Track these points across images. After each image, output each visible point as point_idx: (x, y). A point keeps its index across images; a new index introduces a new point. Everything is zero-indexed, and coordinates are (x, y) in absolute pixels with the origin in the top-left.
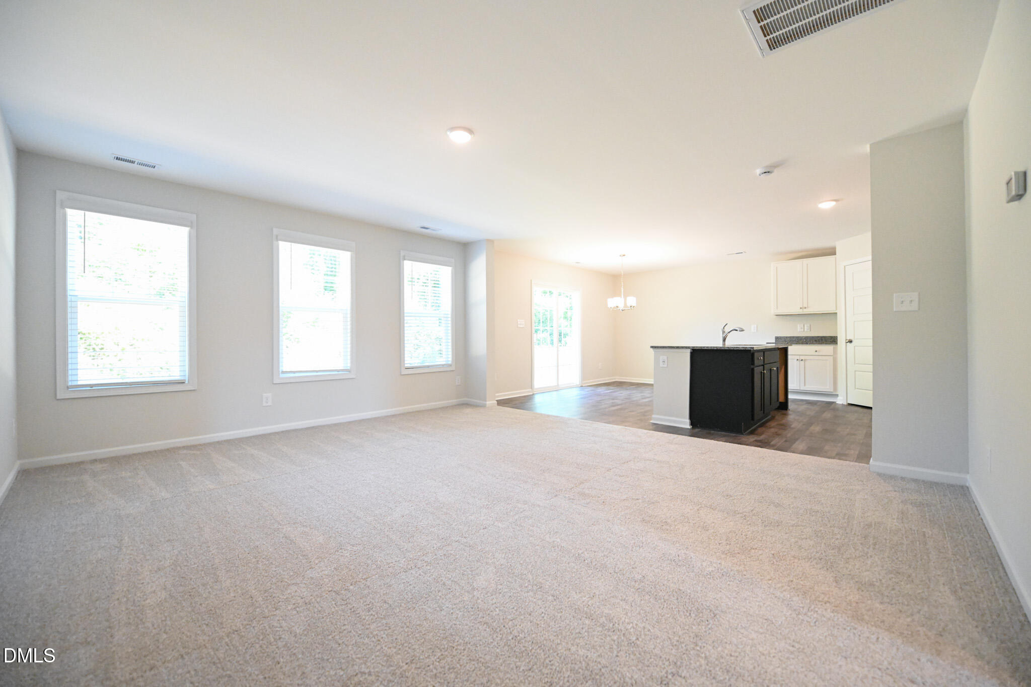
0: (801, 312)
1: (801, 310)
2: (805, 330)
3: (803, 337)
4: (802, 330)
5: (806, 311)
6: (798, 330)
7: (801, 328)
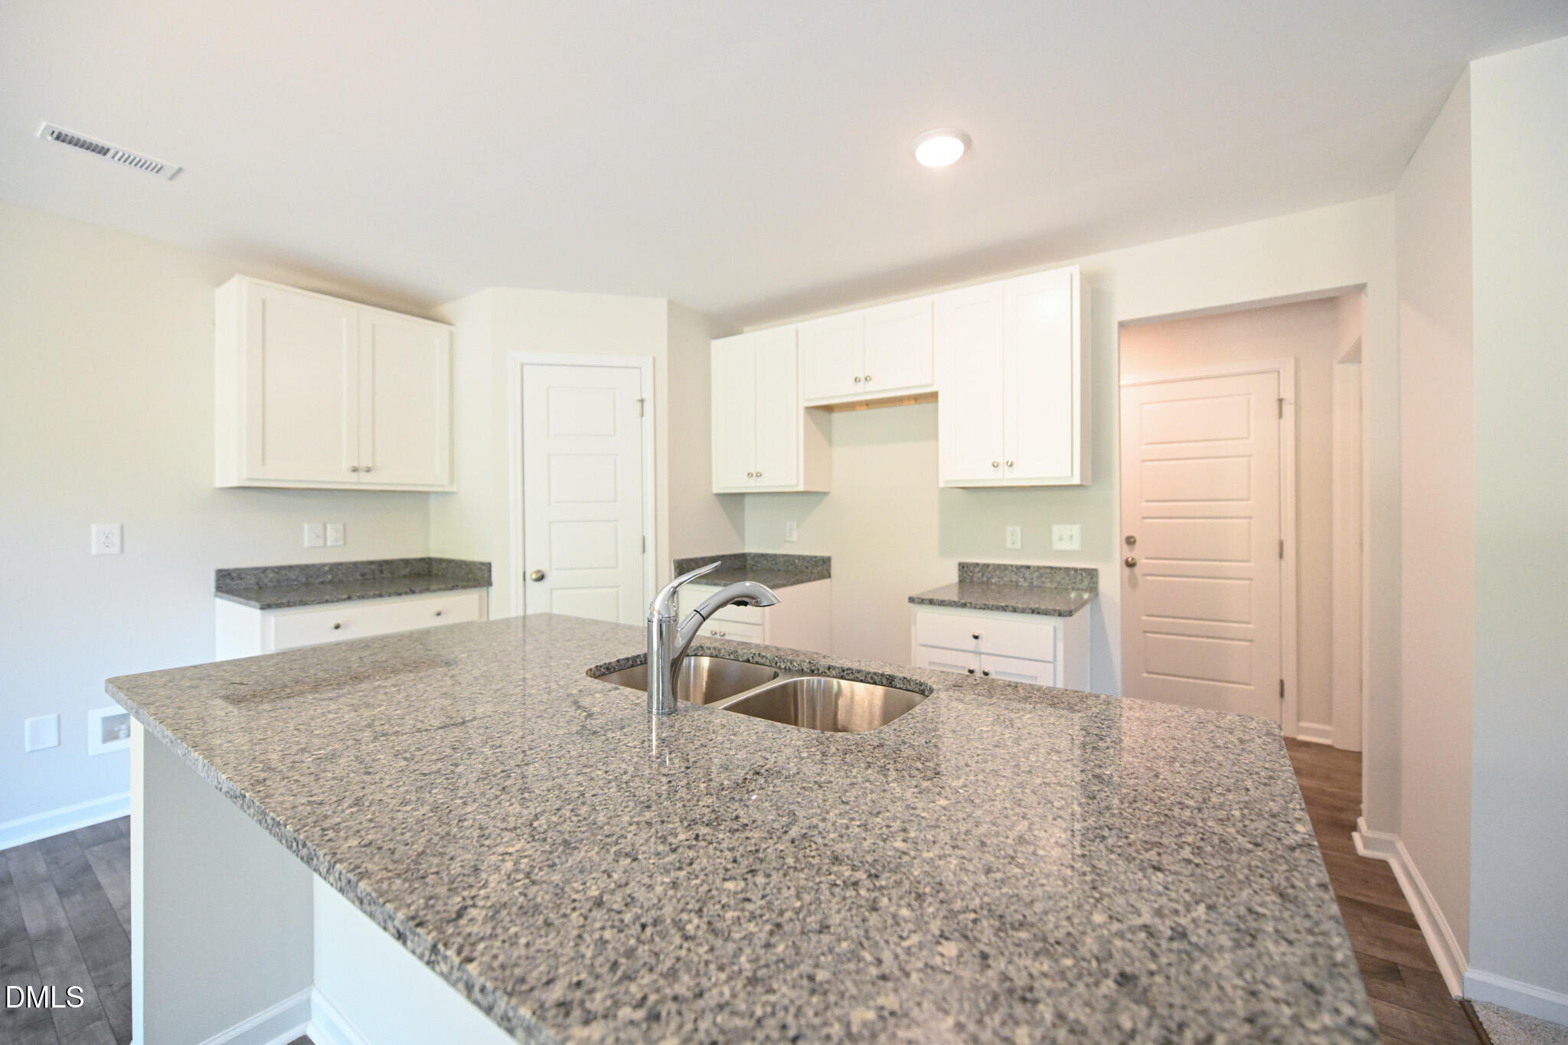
0: (350, 481)
1: (354, 477)
2: (329, 543)
3: (324, 565)
4: (320, 542)
5: (366, 482)
6: (306, 545)
7: (318, 536)
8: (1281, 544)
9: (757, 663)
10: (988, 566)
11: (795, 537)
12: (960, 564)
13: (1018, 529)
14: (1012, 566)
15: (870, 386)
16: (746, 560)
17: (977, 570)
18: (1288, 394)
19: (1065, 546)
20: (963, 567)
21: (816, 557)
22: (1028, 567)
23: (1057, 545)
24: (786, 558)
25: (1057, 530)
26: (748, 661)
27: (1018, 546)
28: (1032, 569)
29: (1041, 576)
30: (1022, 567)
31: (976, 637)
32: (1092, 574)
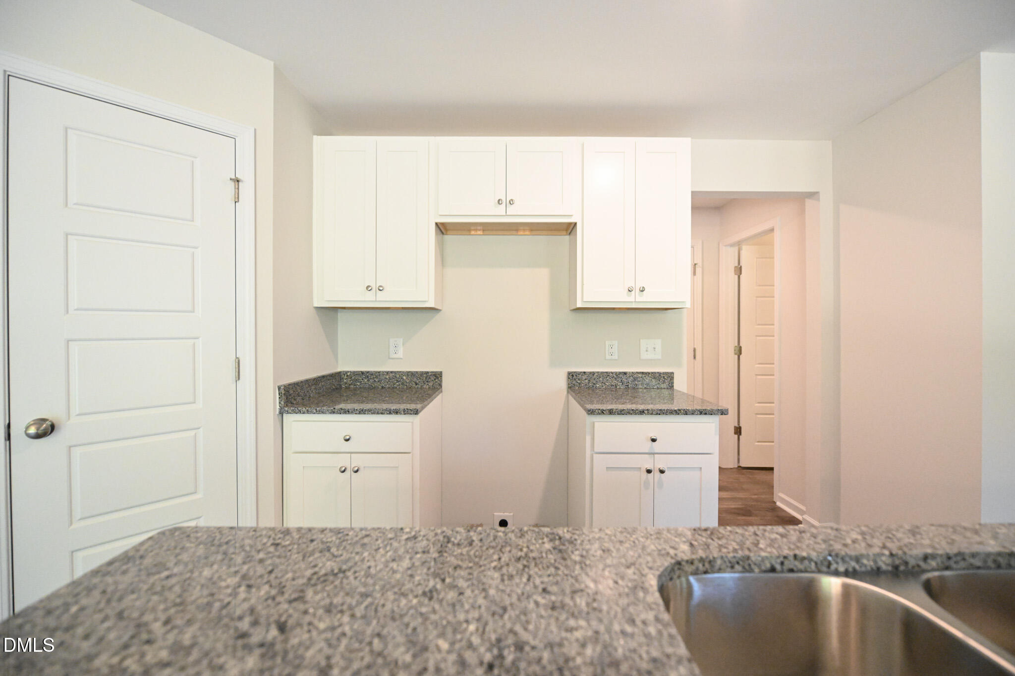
8: (694, 350)
9: (791, 571)
10: (593, 373)
11: (400, 354)
12: (569, 373)
13: (616, 343)
14: (612, 373)
15: (511, 210)
16: (341, 379)
17: (584, 377)
18: (698, 261)
19: (650, 356)
20: (571, 376)
21: (427, 373)
22: (625, 373)
23: (644, 356)
24: (391, 375)
25: (644, 343)
26: (773, 570)
27: (615, 357)
28: (628, 375)
29: (635, 379)
30: (620, 373)
31: (654, 440)
32: (670, 376)
